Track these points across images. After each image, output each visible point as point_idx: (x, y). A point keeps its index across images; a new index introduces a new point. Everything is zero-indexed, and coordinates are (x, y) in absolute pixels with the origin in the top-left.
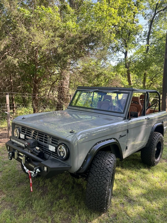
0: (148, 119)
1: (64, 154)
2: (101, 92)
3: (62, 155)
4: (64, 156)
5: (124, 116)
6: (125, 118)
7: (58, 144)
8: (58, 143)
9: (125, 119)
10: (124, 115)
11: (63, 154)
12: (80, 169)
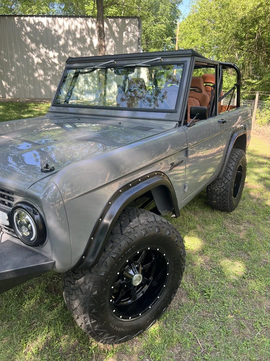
0: (223, 122)
1: (31, 231)
2: (121, 67)
3: (27, 234)
4: (31, 235)
5: (178, 119)
6: (180, 122)
7: (14, 203)
8: (13, 201)
9: (180, 125)
10: (177, 116)
11: (29, 231)
12: (81, 261)
